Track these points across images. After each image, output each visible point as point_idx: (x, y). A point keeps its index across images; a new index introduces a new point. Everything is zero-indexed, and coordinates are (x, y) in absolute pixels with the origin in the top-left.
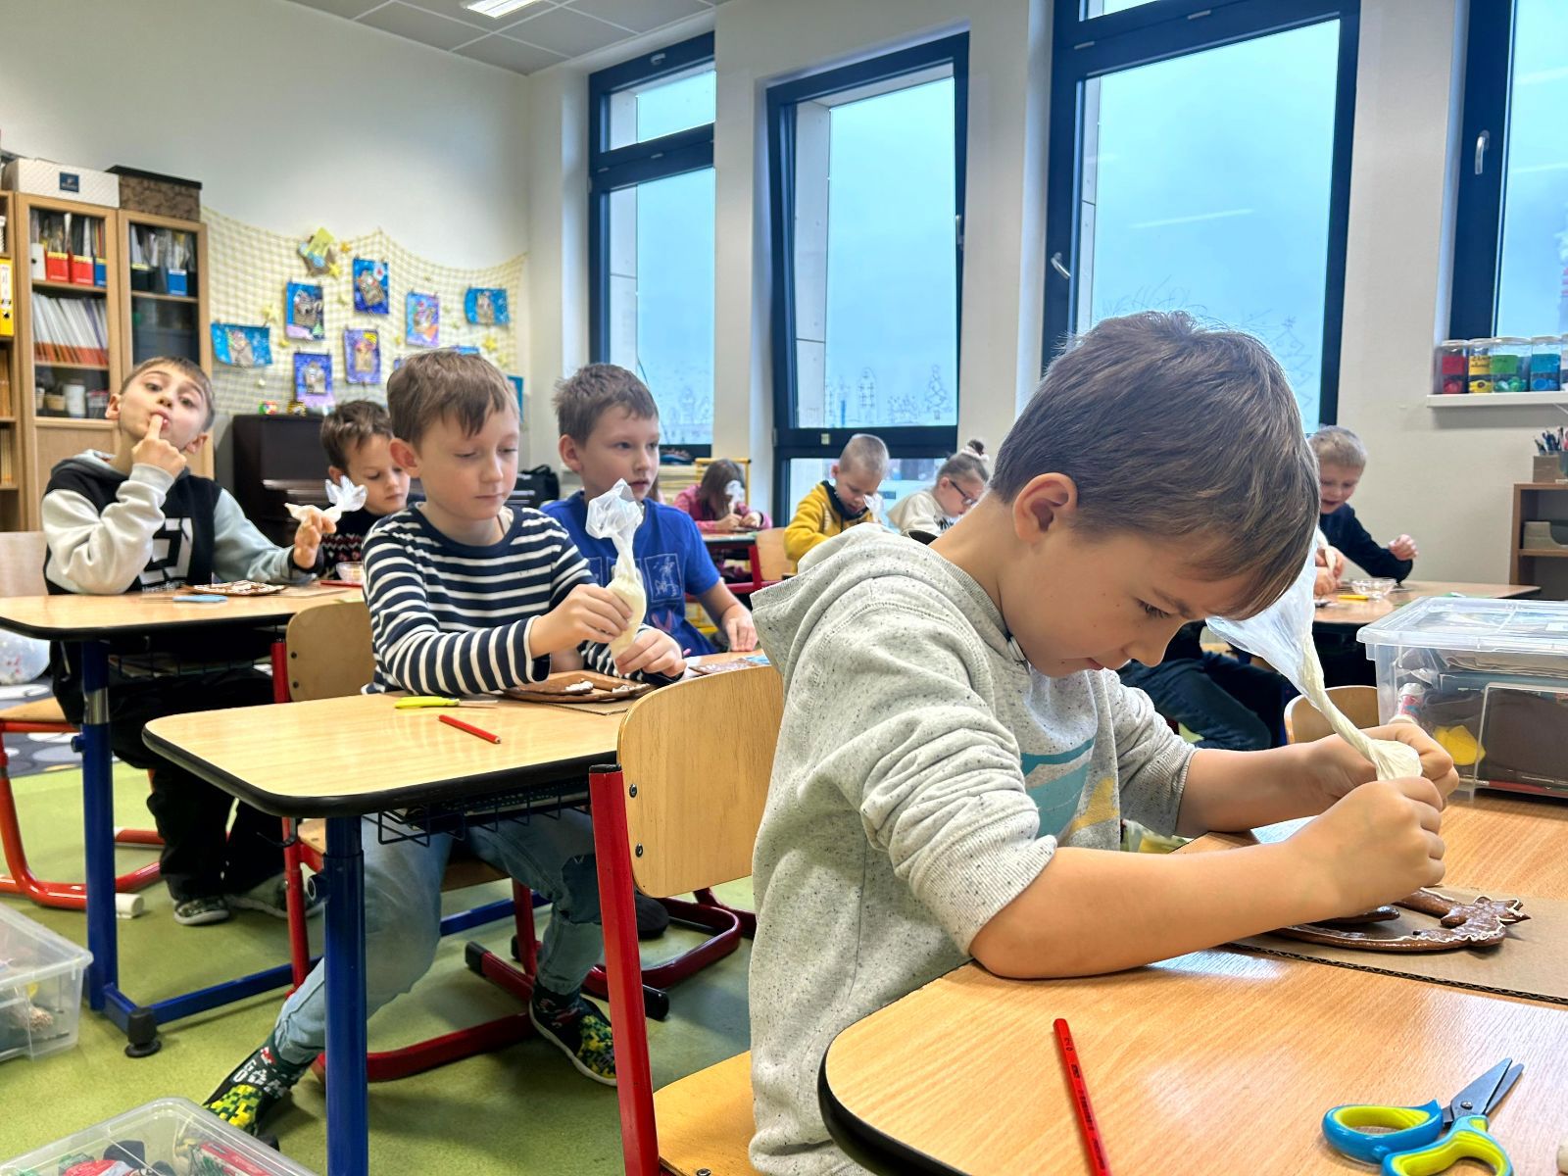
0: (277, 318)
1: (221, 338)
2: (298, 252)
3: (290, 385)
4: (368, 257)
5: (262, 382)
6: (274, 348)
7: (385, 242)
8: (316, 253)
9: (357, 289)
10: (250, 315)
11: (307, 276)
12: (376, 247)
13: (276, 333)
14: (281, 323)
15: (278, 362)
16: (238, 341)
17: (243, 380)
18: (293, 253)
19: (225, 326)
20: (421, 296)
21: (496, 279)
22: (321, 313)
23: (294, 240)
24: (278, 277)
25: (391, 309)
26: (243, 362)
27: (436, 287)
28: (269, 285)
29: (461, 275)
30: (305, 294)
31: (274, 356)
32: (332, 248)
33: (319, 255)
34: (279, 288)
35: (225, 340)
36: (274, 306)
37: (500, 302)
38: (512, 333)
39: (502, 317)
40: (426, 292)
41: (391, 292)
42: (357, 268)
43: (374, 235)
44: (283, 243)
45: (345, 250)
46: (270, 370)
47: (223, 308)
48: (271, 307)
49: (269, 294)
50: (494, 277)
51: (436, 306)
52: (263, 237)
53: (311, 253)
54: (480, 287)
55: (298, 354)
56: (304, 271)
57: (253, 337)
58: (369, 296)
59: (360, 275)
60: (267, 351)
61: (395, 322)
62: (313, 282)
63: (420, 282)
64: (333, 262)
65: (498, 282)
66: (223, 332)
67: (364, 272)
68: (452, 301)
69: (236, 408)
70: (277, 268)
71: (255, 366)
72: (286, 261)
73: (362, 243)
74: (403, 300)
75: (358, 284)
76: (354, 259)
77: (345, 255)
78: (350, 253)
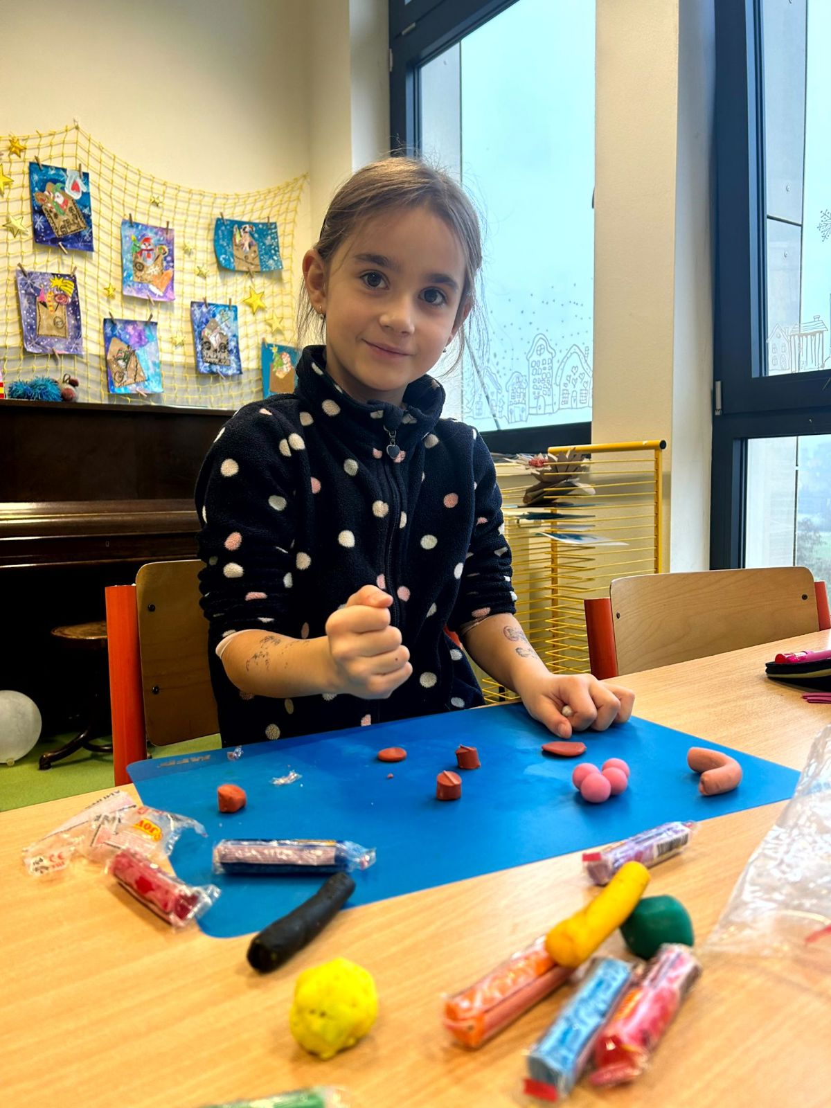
4: (55, 163)
7: (83, 141)
9: (37, 211)
12: (69, 149)
20: (146, 227)
21: (262, 207)
25: (95, 244)
27: (168, 216)
29: (208, 200)
37: (268, 241)
38: (288, 287)
39: (271, 262)
40: (153, 222)
41: (94, 218)
42: (36, 178)
43: (67, 131)
45: (15, 149)
50: (259, 205)
51: (170, 243)
54: (238, 219)
58: (58, 223)
59: (43, 190)
61: (105, 265)
63: (143, 207)
65: (265, 213)
67: (49, 186)
68: (194, 238)
73: (45, 141)
74: (116, 231)
75: (40, 203)
76: (31, 164)
77: (14, 157)
78: (22, 154)
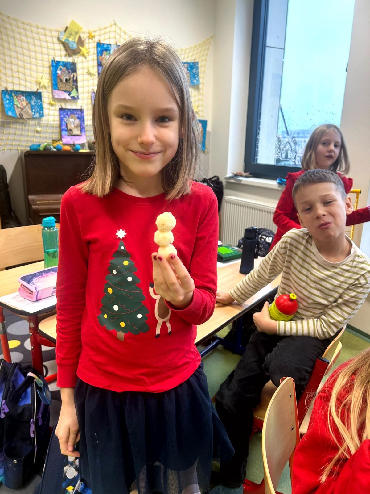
0: (46, 85)
1: (9, 100)
2: (59, 39)
3: (58, 130)
4: (107, 42)
5: (39, 129)
6: (45, 106)
7: (118, 31)
8: (70, 40)
9: (100, 65)
10: (28, 84)
11: (66, 56)
12: (112, 35)
13: (47, 96)
14: (50, 89)
15: (49, 115)
16: (21, 102)
17: (27, 128)
18: (55, 40)
19: (11, 91)
21: (193, 55)
22: (76, 81)
23: (56, 31)
24: (46, 57)
26: (25, 116)
28: (40, 63)
30: (65, 69)
31: (46, 112)
32: (82, 36)
33: (73, 41)
34: (47, 64)
35: (11, 101)
36: (44, 78)
37: (194, 71)
38: (201, 91)
39: (195, 81)
42: (99, 49)
43: (111, 26)
44: (48, 33)
45: (91, 37)
46: (44, 120)
47: (10, 79)
48: (42, 78)
49: (40, 69)
50: (191, 54)
52: (34, 29)
53: (67, 40)
55: (61, 109)
56: (64, 53)
57: (32, 99)
59: (102, 55)
60: (42, 108)
62: (70, 60)
64: (83, 45)
65: (194, 57)
66: (11, 96)
67: (105, 53)
69: (23, 146)
70: (45, 51)
71: (33, 118)
72: (50, 46)
73: (102, 32)
75: (100, 61)
76: (97, 43)
77: (90, 40)
78: (93, 39)
